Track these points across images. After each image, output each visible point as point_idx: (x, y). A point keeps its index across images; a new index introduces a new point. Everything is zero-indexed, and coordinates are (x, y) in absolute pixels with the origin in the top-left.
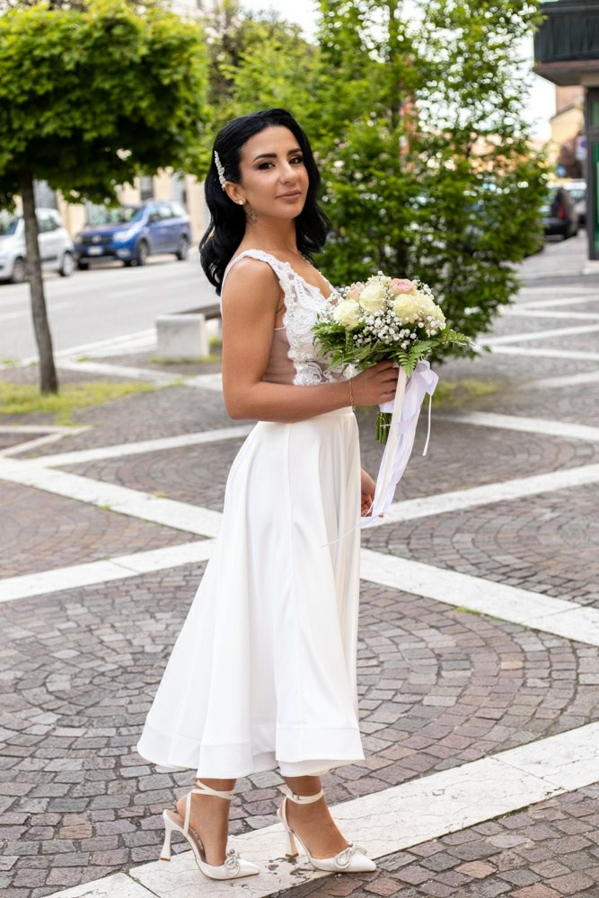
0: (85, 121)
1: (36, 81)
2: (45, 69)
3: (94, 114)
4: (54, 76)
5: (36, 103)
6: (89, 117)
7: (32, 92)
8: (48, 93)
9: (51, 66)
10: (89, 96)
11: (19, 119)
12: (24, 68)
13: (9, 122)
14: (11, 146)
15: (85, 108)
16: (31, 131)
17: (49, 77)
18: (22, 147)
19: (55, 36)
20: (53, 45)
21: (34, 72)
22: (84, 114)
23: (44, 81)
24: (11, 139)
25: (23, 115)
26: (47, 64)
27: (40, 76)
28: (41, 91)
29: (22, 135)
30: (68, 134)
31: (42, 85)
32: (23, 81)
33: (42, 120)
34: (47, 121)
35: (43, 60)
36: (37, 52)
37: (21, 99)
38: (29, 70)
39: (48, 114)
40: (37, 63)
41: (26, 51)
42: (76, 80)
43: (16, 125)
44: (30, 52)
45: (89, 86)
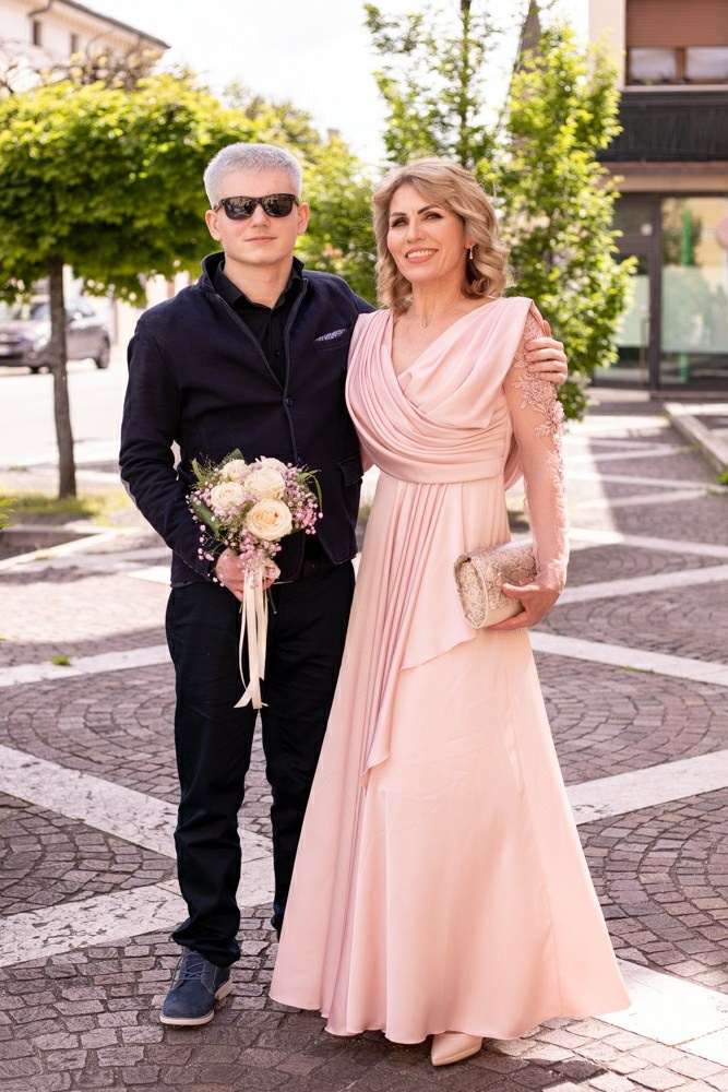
1: (90, 164)
2: (100, 152)
3: (146, 201)
4: (109, 160)
5: (88, 187)
7: (87, 177)
8: (102, 178)
11: (66, 202)
12: (78, 150)
13: (53, 204)
14: (54, 230)
16: (78, 215)
17: (105, 160)
18: (65, 231)
19: (111, 119)
20: (108, 128)
21: (88, 155)
22: (136, 201)
23: (98, 164)
24: (54, 222)
25: (70, 197)
27: (95, 159)
28: (95, 175)
29: (68, 219)
30: (118, 221)
31: (97, 169)
32: (77, 164)
33: (92, 204)
34: (97, 206)
35: (98, 142)
36: (93, 135)
37: (72, 182)
38: (83, 153)
39: (99, 199)
40: (93, 145)
41: (81, 132)
43: (61, 208)
44: (87, 134)
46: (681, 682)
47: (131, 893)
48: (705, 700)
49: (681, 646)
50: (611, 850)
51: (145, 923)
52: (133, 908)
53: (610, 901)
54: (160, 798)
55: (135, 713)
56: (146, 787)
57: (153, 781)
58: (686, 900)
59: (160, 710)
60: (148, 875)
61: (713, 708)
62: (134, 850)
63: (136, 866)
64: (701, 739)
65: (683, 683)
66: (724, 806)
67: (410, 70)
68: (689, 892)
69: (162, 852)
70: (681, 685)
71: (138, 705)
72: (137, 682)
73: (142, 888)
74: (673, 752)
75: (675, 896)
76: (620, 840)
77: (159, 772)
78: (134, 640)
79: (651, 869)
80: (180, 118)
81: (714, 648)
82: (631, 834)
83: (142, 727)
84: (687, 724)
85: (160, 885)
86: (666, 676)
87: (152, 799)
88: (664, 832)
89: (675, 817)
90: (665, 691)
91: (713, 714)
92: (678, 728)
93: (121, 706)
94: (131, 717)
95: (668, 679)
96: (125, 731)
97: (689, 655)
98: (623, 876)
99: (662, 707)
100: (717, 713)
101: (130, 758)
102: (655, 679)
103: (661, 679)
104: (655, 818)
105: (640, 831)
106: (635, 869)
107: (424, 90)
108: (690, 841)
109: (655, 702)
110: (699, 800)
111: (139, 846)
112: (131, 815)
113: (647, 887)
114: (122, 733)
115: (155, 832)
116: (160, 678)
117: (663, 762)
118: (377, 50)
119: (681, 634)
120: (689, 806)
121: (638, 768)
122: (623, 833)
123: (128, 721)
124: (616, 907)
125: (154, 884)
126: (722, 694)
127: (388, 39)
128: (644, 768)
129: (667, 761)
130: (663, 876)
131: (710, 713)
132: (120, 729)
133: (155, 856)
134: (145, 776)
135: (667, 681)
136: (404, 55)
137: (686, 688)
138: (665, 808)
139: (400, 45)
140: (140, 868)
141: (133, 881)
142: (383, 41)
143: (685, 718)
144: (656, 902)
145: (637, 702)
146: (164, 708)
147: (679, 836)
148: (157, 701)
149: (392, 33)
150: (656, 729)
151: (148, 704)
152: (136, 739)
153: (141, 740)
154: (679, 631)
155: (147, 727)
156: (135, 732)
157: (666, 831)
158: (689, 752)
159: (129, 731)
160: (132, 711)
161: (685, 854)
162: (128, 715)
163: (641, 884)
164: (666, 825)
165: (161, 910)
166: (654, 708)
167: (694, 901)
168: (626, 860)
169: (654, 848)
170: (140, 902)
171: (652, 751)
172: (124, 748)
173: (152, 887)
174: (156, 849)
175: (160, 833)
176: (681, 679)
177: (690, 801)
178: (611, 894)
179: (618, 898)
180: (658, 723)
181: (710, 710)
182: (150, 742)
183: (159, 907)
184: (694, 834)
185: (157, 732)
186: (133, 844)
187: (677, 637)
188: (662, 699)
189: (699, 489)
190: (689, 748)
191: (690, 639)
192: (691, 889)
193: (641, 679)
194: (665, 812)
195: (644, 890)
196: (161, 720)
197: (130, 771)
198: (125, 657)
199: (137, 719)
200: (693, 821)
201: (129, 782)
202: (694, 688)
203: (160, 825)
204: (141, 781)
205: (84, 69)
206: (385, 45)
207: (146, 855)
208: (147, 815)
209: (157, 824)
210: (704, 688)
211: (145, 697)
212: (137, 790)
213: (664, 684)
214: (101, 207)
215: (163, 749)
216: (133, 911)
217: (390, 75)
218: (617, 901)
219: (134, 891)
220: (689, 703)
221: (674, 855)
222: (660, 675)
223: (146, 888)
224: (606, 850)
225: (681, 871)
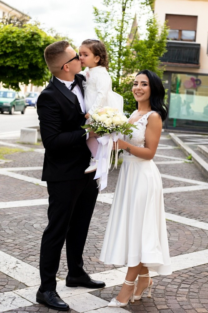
0: (20, 63)
1: (7, 48)
2: (10, 45)
3: (23, 61)
4: (12, 47)
6: (21, 62)
7: (5, 52)
8: (10, 53)
9: (12, 44)
10: (22, 55)
15: (20, 59)
16: (2, 64)
17: (11, 47)
19: (15, 35)
20: (14, 37)
21: (6, 45)
22: (20, 60)
23: (9, 48)
26: (11, 43)
27: (8, 47)
28: (8, 51)
30: (14, 66)
31: (8, 50)
32: (3, 48)
33: (6, 61)
34: (8, 61)
35: (10, 42)
36: (9, 39)
38: (5, 44)
39: (9, 59)
40: (8, 42)
41: (5, 38)
42: (19, 50)
44: (7, 39)
45: (23, 52)
46: (183, 225)
47: (4, 294)
48: (191, 232)
49: (182, 213)
50: (166, 287)
51: (8, 306)
52: (4, 300)
53: (168, 308)
54: (15, 257)
55: (8, 224)
56: (10, 252)
57: (13, 250)
58: (193, 308)
59: (17, 224)
60: (10, 287)
61: (194, 235)
62: (5, 277)
63: (6, 283)
64: (192, 247)
65: (184, 226)
66: (202, 272)
67: (106, 28)
68: (194, 305)
69: (15, 278)
70: (183, 226)
71: (9, 222)
72: (9, 213)
73: (7, 292)
74: (183, 251)
75: (190, 307)
76: (169, 283)
77: (15, 247)
78: (9, 198)
79: (180, 295)
80: (36, 37)
81: (192, 214)
82: (172, 281)
83: (10, 229)
84: (186, 241)
85: (14, 291)
86: (178, 222)
87: (12, 257)
88: (183, 281)
89: (186, 275)
90: (178, 228)
91: (194, 237)
92: (184, 242)
93: (3, 222)
94: (7, 226)
95: (179, 224)
96: (5, 231)
97: (185, 216)
98: (171, 297)
99: (178, 234)
100: (195, 237)
101: (6, 241)
102: (175, 224)
103: (176, 224)
104: (179, 276)
105: (175, 280)
106: (175, 295)
107: (109, 34)
108: (192, 285)
109: (175, 232)
110: (193, 269)
111: (7, 275)
112: (5, 263)
113: (180, 302)
114: (3, 232)
115: (13, 270)
116: (17, 212)
117: (180, 254)
118: (96, 21)
119: (181, 208)
120: (190, 271)
121: (173, 256)
122: (170, 281)
123: (6, 227)
124: (170, 310)
125: (11, 291)
126: (196, 230)
127: (100, 18)
128: (174, 256)
129: (181, 254)
130: (184, 299)
131: (193, 237)
132: (3, 230)
133: (13, 280)
134: (10, 248)
135: (178, 224)
136: (104, 23)
137: (185, 227)
138: (183, 272)
139: (103, 20)
140: (7, 284)
141: (5, 289)
142: (98, 19)
143: (185, 238)
144: (183, 309)
145: (169, 231)
146: (18, 223)
147: (188, 283)
148: (15, 220)
149: (101, 16)
150: (177, 242)
151: (12, 221)
152: (8, 234)
153: (10, 235)
154: (180, 207)
155: (12, 230)
156: (8, 231)
157: (184, 280)
158: (188, 251)
159: (6, 231)
160: (7, 224)
161: (191, 290)
162: (6, 225)
163: (178, 301)
164: (184, 278)
165: (14, 301)
166: (175, 234)
167: (196, 309)
168: (172, 291)
169: (180, 287)
170: (7, 298)
171: (177, 250)
172: (4, 237)
173: (11, 292)
174: (13, 277)
175: (15, 270)
176: (183, 224)
177: (190, 269)
178: (168, 305)
179: (170, 306)
180: (177, 240)
181: (193, 236)
182: (13, 236)
183: (13, 300)
184: (193, 283)
185: (15, 232)
186: (5, 274)
187: (180, 209)
188: (177, 231)
189: (182, 160)
190: (188, 249)
191: (184, 210)
192: (195, 304)
193: (170, 223)
194: (183, 273)
195: (179, 304)
196: (16, 228)
197: (6, 246)
198: (6, 204)
199: (9, 226)
200: (192, 277)
201: (5, 250)
202: (188, 227)
203: (15, 268)
204: (9, 250)
205: (7, 20)
206: (99, 20)
207: (10, 279)
208: (10, 263)
209: (13, 267)
210: (190, 228)
211: (12, 219)
212: (7, 253)
213: (178, 226)
214: (9, 61)
215: (17, 238)
216: (4, 301)
217: (99, 29)
218: (170, 308)
219: (5, 293)
220: (186, 233)
221: (187, 290)
222: (176, 222)
223: (9, 292)
224: (164, 287)
225: (190, 297)
